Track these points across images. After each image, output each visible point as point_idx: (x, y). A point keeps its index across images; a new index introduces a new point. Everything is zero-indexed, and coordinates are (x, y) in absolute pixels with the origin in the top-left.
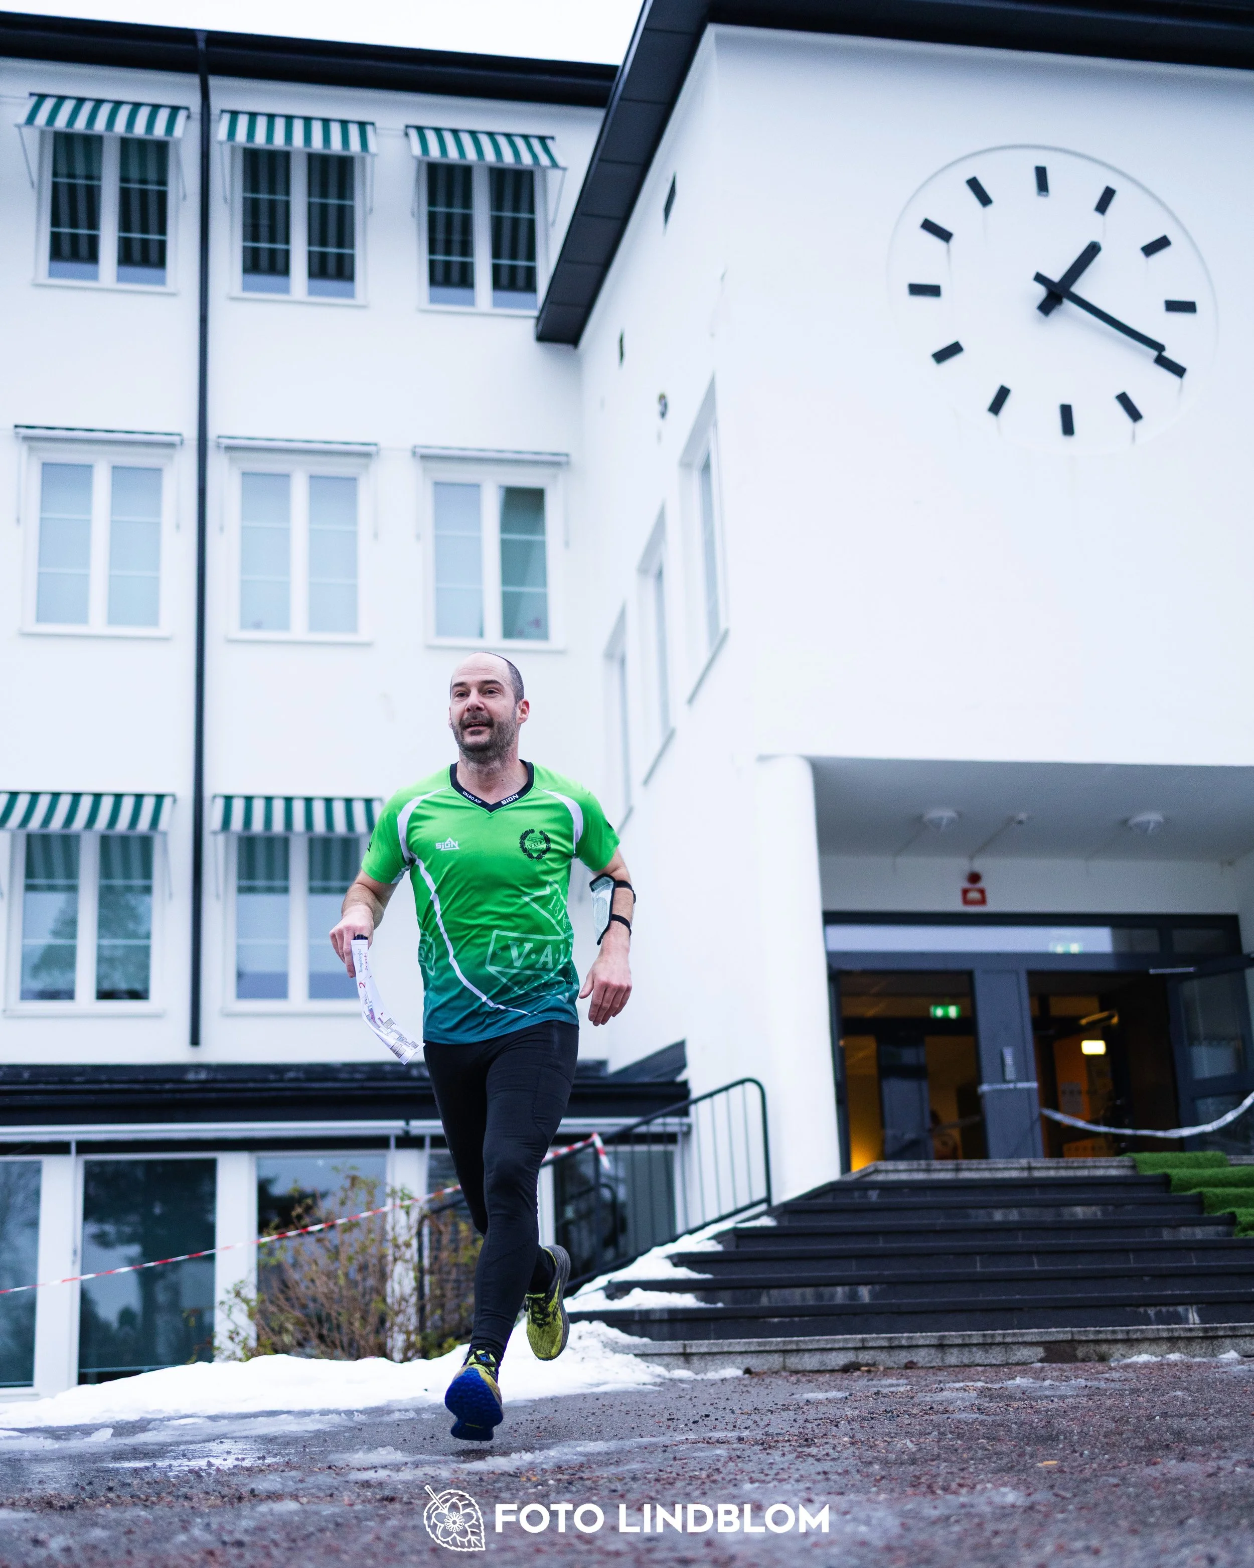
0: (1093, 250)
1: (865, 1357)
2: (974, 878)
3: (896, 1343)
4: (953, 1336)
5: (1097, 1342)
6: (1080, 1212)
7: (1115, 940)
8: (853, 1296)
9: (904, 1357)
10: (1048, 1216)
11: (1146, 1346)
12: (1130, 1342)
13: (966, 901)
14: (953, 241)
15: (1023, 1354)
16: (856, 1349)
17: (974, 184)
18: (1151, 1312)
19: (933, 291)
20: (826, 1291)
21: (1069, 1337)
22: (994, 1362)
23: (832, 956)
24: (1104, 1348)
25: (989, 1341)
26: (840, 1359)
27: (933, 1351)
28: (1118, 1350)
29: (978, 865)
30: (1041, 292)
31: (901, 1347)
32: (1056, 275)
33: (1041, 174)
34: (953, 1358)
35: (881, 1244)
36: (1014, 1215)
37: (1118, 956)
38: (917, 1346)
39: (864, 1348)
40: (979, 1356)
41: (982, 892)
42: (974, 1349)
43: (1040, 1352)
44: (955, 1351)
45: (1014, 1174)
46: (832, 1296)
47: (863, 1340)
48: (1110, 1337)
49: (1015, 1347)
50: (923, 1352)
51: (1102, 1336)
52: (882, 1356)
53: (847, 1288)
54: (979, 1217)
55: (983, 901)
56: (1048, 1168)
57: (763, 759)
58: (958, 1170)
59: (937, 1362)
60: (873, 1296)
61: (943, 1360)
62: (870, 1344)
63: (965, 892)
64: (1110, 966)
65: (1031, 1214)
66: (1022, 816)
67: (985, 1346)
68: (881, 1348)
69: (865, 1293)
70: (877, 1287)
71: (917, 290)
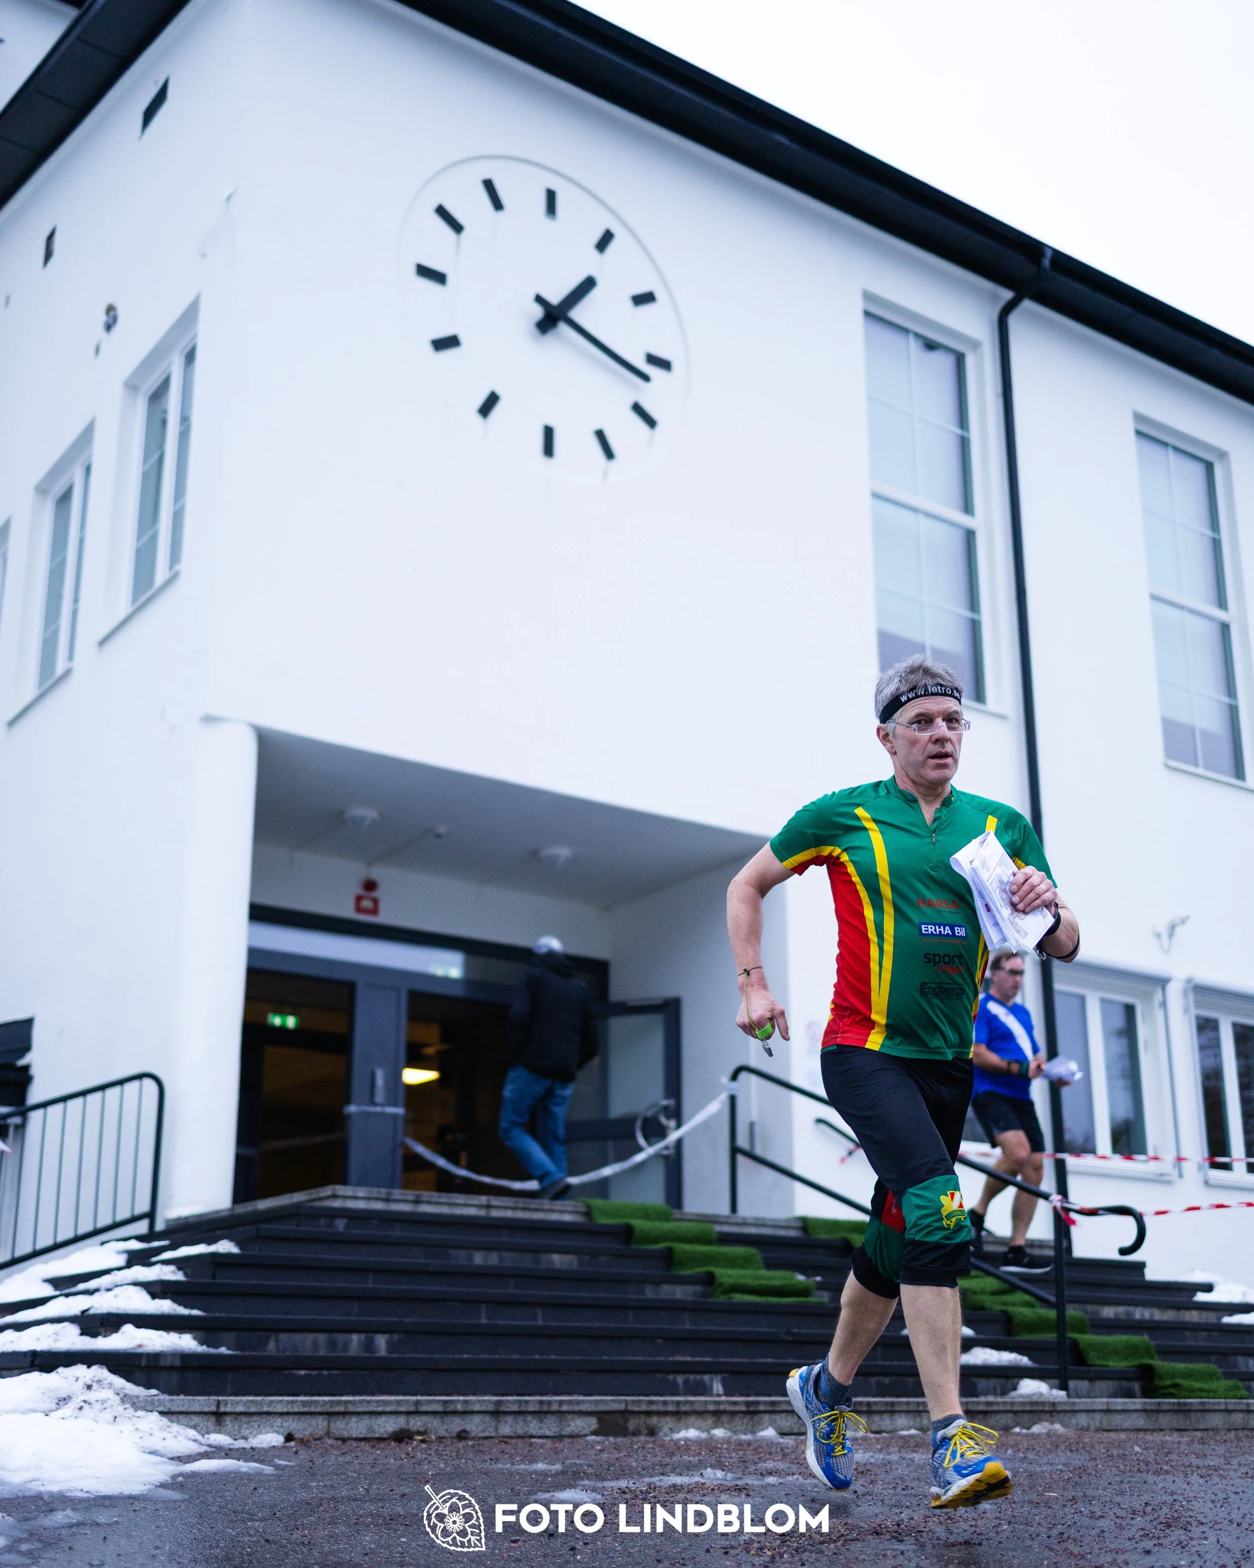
0: (588, 284)
1: (416, 1423)
2: (370, 885)
3: (450, 1408)
4: (511, 1401)
5: (648, 1413)
6: (558, 1260)
7: (467, 966)
8: (369, 1346)
9: (456, 1424)
10: (525, 1261)
11: (692, 1419)
12: (680, 1415)
13: (359, 909)
14: (464, 234)
15: (578, 1424)
16: (408, 1413)
17: (489, 185)
18: (680, 1379)
19: (439, 278)
20: (341, 1337)
21: (622, 1407)
22: (548, 1433)
23: (253, 953)
24: (654, 1420)
25: (545, 1408)
26: (388, 1426)
27: (487, 1418)
28: (666, 1424)
29: (376, 873)
30: (538, 312)
31: (455, 1413)
32: (555, 297)
33: (551, 196)
34: (506, 1429)
35: (371, 1284)
36: (493, 1259)
37: (466, 982)
38: (472, 1413)
39: (417, 1413)
40: (533, 1426)
41: (375, 901)
42: (529, 1418)
43: (593, 1423)
44: (509, 1419)
45: (473, 1212)
46: (346, 1345)
47: (417, 1403)
48: (661, 1408)
49: (570, 1417)
50: (477, 1419)
51: (654, 1408)
52: (434, 1423)
53: (363, 1336)
54: (459, 1258)
55: (374, 911)
56: (506, 1208)
57: (209, 719)
58: (417, 1202)
59: (490, 1432)
60: (391, 1347)
61: (496, 1429)
62: (424, 1408)
63: (359, 899)
64: (459, 992)
65: (510, 1259)
66: (442, 829)
67: (541, 1414)
68: (434, 1413)
69: (381, 1341)
70: (395, 1337)
71: (424, 271)
